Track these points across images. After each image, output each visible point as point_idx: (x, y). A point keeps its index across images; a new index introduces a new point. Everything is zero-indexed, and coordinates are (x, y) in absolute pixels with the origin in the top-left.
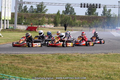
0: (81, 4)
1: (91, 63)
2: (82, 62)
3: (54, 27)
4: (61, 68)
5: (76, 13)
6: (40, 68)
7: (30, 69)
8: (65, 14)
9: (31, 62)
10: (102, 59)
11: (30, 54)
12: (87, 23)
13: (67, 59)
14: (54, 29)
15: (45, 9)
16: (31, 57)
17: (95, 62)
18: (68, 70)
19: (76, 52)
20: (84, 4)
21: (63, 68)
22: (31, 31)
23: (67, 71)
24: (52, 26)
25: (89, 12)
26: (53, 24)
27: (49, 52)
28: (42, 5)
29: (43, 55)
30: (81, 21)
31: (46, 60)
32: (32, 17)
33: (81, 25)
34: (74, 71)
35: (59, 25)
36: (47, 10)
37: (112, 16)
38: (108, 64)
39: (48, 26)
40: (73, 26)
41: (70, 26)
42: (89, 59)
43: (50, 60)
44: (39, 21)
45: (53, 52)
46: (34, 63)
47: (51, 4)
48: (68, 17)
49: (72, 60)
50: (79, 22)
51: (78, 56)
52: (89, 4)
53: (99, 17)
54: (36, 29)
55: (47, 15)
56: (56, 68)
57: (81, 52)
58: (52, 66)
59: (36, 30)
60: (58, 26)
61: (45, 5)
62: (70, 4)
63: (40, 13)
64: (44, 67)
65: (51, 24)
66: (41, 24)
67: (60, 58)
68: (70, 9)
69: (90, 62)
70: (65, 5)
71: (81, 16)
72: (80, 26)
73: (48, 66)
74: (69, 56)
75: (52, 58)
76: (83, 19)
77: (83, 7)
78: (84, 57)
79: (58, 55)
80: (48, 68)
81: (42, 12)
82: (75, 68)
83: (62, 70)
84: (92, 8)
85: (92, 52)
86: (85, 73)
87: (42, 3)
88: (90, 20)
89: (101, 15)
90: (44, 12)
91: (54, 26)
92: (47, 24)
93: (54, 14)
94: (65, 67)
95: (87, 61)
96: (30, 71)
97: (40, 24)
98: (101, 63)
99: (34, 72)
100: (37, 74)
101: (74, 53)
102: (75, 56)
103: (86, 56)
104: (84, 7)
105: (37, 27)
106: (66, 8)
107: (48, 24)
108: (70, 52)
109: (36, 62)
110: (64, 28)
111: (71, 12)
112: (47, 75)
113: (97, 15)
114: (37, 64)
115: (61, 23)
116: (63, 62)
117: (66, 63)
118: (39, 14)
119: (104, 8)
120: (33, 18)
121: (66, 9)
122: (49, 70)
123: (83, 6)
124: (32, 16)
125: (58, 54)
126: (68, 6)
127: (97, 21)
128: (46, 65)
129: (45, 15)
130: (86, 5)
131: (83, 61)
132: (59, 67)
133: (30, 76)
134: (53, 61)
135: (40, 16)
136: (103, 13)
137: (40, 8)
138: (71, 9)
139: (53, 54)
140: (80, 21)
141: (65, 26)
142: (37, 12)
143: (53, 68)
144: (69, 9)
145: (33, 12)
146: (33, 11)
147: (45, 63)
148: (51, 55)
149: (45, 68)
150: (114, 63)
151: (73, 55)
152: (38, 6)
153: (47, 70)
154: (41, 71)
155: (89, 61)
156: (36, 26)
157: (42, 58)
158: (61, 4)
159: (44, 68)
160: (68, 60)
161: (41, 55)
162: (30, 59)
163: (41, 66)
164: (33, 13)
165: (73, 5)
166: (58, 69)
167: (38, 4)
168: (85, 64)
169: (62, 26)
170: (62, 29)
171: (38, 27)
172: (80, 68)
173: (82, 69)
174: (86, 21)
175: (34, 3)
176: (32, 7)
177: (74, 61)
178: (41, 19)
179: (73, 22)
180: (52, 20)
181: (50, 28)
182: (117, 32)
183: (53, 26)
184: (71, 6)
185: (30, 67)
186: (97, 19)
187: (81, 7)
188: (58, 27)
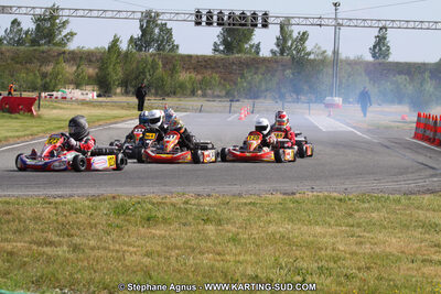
0: (198, 12)
1: (234, 229)
2: (200, 227)
3: (100, 99)
4: (125, 248)
5: (177, 47)
6: (47, 250)
7: (11, 254)
8: (140, 50)
9: (14, 226)
10: (274, 216)
11: (8, 199)
12: (220, 83)
13: (146, 214)
14: (100, 105)
15: (64, 32)
16: (11, 208)
17: (247, 224)
18: (148, 255)
19: (179, 189)
20: (210, 12)
21: (132, 249)
22: (11, 113)
23: (147, 261)
24: (90, 96)
25: (225, 42)
26: (96, 88)
27: (80, 192)
28: (53, 18)
29: (58, 200)
30: (199, 77)
31: (70, 219)
32: (17, 63)
33: (199, 92)
34: (173, 260)
35: (119, 90)
36: (72, 34)
37: (312, 57)
38: (296, 233)
39: (77, 94)
40: (168, 95)
41: (156, 94)
42: (226, 213)
43: (82, 218)
44: (44, 76)
45: (93, 191)
46: (26, 229)
47: (88, 13)
48: (150, 60)
49: (165, 221)
50: (190, 78)
51: (186, 203)
52: (227, 13)
53: (265, 60)
54: (32, 104)
55: (73, 52)
56: (105, 249)
57: (199, 189)
58: (92, 243)
59: (31, 111)
60: (115, 94)
61: (65, 19)
62: (158, 15)
63: (45, 48)
64: (60, 244)
65: (89, 88)
66: (51, 88)
67: (121, 210)
68: (157, 31)
69: (229, 227)
70: (139, 15)
71: (197, 57)
72: (193, 93)
73: (77, 240)
74: (153, 204)
75: (89, 212)
76: (205, 67)
77: (204, 24)
78: (207, 208)
79: (112, 201)
80: (74, 251)
81: (55, 44)
82: (176, 247)
83: (127, 256)
84: (237, 28)
85: (236, 189)
86: (212, 267)
87: (55, 9)
88: (230, 73)
89: (272, 51)
90: (62, 43)
91: (99, 96)
92: (72, 86)
93: (97, 48)
94: (137, 246)
95: (219, 222)
96: (8, 261)
97: (45, 88)
98: (272, 229)
99: (25, 264)
100: (35, 270)
101: (172, 193)
102: (174, 205)
103: (215, 205)
104: (209, 24)
105: (35, 99)
106: (141, 26)
107: (78, 86)
108: (156, 189)
109: (32, 226)
110: (135, 100)
111: (162, 42)
112: (71, 275)
113: (258, 53)
114: (37, 235)
115: (125, 84)
116: (132, 228)
117: (142, 230)
118: (43, 52)
119: (282, 28)
120: (19, 65)
121: (144, 31)
122: (81, 255)
123: (204, 19)
124: (15, 58)
125: (114, 197)
126: (149, 21)
127: (256, 73)
128: (66, 238)
129: (64, 53)
130: (215, 18)
131: (206, 221)
132: (117, 247)
133: (11, 279)
134: (93, 222)
135: (45, 59)
136: (278, 45)
137: (48, 27)
138: (161, 30)
139: (93, 198)
140: (193, 75)
141: (141, 96)
142: (34, 42)
143: (93, 249)
144: (153, 31)
145: (20, 42)
146: (19, 40)
147: (64, 229)
148: (87, 203)
149: (65, 248)
150: (318, 229)
151: (168, 200)
152: (39, 20)
153: (71, 256)
154: (50, 260)
155: (228, 221)
156: (34, 95)
157: (55, 211)
158: (124, 15)
159: (62, 251)
160: (148, 220)
161: (50, 203)
162: (10, 217)
163: (51, 244)
164: (22, 48)
165: (166, 17)
166: (113, 251)
167: (38, 11)
168: (210, 233)
169: (126, 93)
170: (129, 107)
171: (40, 97)
172: (193, 249)
173: (201, 253)
174: (216, 76)
175: (24, 10)
176: (15, 23)
177: (170, 224)
178: (49, 68)
179: (168, 80)
180: (91, 71)
181: (84, 103)
182: (329, 115)
183: (95, 93)
184: (159, 22)
185: (9, 247)
186: (257, 68)
187: (198, 24)
188: (114, 99)
